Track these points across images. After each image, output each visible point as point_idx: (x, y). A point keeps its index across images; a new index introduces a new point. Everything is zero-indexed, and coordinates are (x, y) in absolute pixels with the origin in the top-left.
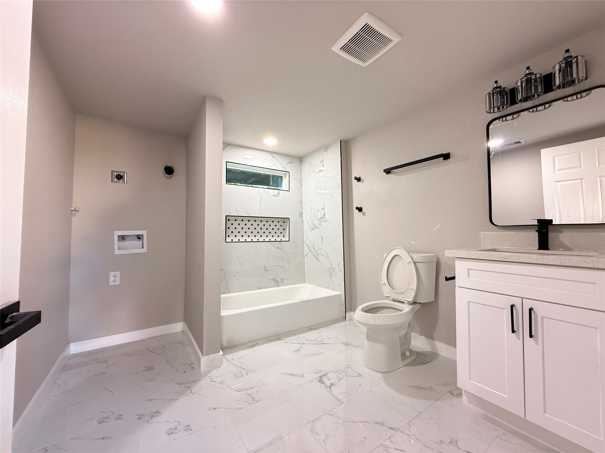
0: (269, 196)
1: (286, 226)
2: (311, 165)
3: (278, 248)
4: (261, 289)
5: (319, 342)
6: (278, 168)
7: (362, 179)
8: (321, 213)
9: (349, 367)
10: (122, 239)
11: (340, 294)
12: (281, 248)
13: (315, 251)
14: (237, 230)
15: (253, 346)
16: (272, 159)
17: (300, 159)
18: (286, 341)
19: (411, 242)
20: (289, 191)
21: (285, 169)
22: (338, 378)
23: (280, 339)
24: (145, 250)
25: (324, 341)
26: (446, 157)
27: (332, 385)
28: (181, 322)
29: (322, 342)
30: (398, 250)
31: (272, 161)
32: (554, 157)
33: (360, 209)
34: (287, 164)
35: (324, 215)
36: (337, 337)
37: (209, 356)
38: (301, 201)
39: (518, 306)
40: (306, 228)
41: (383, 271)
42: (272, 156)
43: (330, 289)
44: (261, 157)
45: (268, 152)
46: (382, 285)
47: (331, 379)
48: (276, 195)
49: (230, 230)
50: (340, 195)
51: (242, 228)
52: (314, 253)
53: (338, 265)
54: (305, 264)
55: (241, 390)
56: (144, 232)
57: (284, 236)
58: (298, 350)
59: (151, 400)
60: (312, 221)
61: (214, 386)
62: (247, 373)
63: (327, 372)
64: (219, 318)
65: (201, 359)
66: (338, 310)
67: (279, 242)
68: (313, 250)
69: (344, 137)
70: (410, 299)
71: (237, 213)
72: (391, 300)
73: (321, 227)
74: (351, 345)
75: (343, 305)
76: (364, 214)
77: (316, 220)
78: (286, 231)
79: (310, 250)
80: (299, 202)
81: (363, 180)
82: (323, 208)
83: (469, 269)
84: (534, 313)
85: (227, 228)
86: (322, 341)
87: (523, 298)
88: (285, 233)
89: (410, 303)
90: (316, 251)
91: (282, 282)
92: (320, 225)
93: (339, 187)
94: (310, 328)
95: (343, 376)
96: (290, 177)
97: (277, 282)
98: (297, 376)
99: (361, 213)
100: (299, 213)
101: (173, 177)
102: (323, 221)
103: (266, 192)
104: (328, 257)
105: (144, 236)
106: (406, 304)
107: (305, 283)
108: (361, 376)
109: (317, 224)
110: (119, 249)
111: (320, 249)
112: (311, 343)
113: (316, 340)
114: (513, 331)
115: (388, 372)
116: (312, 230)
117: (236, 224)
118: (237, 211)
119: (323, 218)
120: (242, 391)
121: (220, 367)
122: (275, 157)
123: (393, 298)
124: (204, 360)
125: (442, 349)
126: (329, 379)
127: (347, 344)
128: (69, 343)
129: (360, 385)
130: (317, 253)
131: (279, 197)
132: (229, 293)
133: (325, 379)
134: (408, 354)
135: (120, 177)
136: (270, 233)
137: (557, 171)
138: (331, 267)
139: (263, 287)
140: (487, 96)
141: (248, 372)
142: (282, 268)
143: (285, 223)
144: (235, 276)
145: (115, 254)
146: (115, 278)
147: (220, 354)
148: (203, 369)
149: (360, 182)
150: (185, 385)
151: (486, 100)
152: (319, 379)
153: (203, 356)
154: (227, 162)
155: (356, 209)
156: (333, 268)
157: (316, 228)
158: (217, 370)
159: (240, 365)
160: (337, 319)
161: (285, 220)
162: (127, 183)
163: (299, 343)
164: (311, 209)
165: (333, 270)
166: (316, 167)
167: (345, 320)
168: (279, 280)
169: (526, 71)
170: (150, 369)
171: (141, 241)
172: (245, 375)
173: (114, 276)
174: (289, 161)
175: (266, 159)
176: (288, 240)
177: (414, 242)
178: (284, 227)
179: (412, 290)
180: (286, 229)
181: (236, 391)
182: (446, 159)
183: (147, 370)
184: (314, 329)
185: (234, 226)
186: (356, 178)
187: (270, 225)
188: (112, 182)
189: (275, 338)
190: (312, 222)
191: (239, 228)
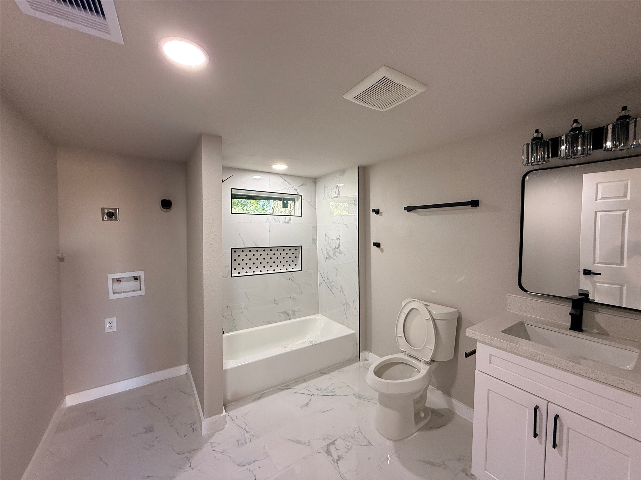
0: (280, 223)
1: (299, 254)
2: (326, 188)
3: (290, 279)
4: (270, 323)
5: (329, 392)
6: (290, 192)
7: (380, 211)
8: (336, 243)
9: (359, 431)
10: (117, 281)
11: (355, 333)
12: (293, 279)
13: (329, 282)
14: (245, 262)
15: (259, 398)
16: (282, 182)
17: (315, 180)
18: (294, 391)
19: (432, 291)
20: (301, 216)
21: (297, 192)
22: (346, 447)
23: (289, 387)
24: (142, 293)
25: (334, 391)
26: (475, 204)
27: (339, 457)
28: (184, 364)
29: (333, 392)
30: (415, 303)
31: (282, 184)
32: (597, 184)
33: (377, 245)
34: (299, 187)
35: (339, 245)
36: (349, 386)
37: (210, 418)
38: (315, 226)
39: (543, 408)
40: (320, 256)
41: (399, 322)
42: (283, 179)
43: (344, 325)
44: (270, 180)
45: (278, 174)
46: (398, 337)
47: (339, 450)
48: (287, 222)
49: (237, 262)
50: (356, 228)
51: (250, 259)
52: (327, 284)
53: (353, 302)
54: (318, 293)
55: (243, 464)
56: (141, 274)
57: (296, 265)
58: (307, 404)
59: (148, 477)
60: (327, 249)
61: (215, 457)
62: (251, 438)
63: (335, 439)
64: (222, 374)
65: (202, 423)
66: (352, 349)
67: (290, 273)
68: (327, 281)
69: (362, 163)
70: (427, 359)
71: (244, 244)
72: (407, 355)
73: (335, 258)
74: (363, 397)
75: (357, 344)
76: (382, 251)
77: (331, 249)
78: (298, 259)
79: (324, 280)
80: (313, 227)
81: (382, 213)
82: (338, 238)
83: (491, 355)
84: (560, 421)
85: (233, 260)
86: (333, 390)
87: (549, 402)
88: (297, 261)
89: (426, 363)
90: (331, 282)
91: (294, 314)
92: (335, 255)
93: (355, 218)
94: (322, 372)
95: (352, 445)
96: (302, 200)
97: (288, 315)
98: (303, 444)
99: (378, 249)
100: (313, 239)
101: (171, 210)
102: (338, 252)
103: (276, 219)
104: (342, 292)
105: (141, 277)
106: (423, 363)
107: (318, 314)
108: (371, 445)
109: (331, 254)
110: (114, 293)
111: (334, 281)
112: (321, 394)
113: (326, 389)
114: (535, 435)
115: (399, 440)
116: (326, 259)
117: (243, 255)
118: (244, 243)
119: (337, 249)
120: (244, 466)
121: (222, 429)
122: (286, 180)
123: (409, 354)
124: (206, 423)
125: (460, 408)
126: (337, 450)
127: (360, 397)
128: (65, 396)
129: (369, 459)
130: (331, 285)
131: (291, 223)
132: (236, 330)
133: (332, 448)
134: (422, 415)
135: (111, 215)
136: (281, 262)
137: (599, 199)
138: (345, 303)
139: (274, 321)
140: (525, 147)
141: (251, 436)
142: (294, 300)
143: (297, 250)
144: (242, 312)
145: (110, 299)
146: (111, 325)
147: (223, 415)
148: (204, 432)
149: (378, 215)
150: (185, 455)
151: (523, 150)
152: (326, 449)
153: (204, 419)
154: (232, 189)
155: (374, 245)
156: (348, 304)
157: (331, 258)
158: (219, 433)
159: (244, 426)
160: (350, 360)
161: (298, 248)
162: (119, 220)
163: (308, 394)
164: (325, 237)
165: (348, 306)
166: (331, 191)
167: (359, 360)
168: (291, 313)
169: (572, 125)
170: (149, 430)
171: (139, 281)
172: (248, 441)
173: (110, 323)
174: (302, 183)
175: (276, 183)
176: (301, 270)
177: (434, 291)
178: (296, 255)
179: (430, 350)
180: (298, 257)
181: (238, 466)
182: (475, 207)
183: (146, 432)
184: (326, 374)
185: (241, 258)
186: (374, 211)
187: (281, 254)
188: (102, 220)
189: (283, 386)
190: (326, 251)
191: (246, 260)
